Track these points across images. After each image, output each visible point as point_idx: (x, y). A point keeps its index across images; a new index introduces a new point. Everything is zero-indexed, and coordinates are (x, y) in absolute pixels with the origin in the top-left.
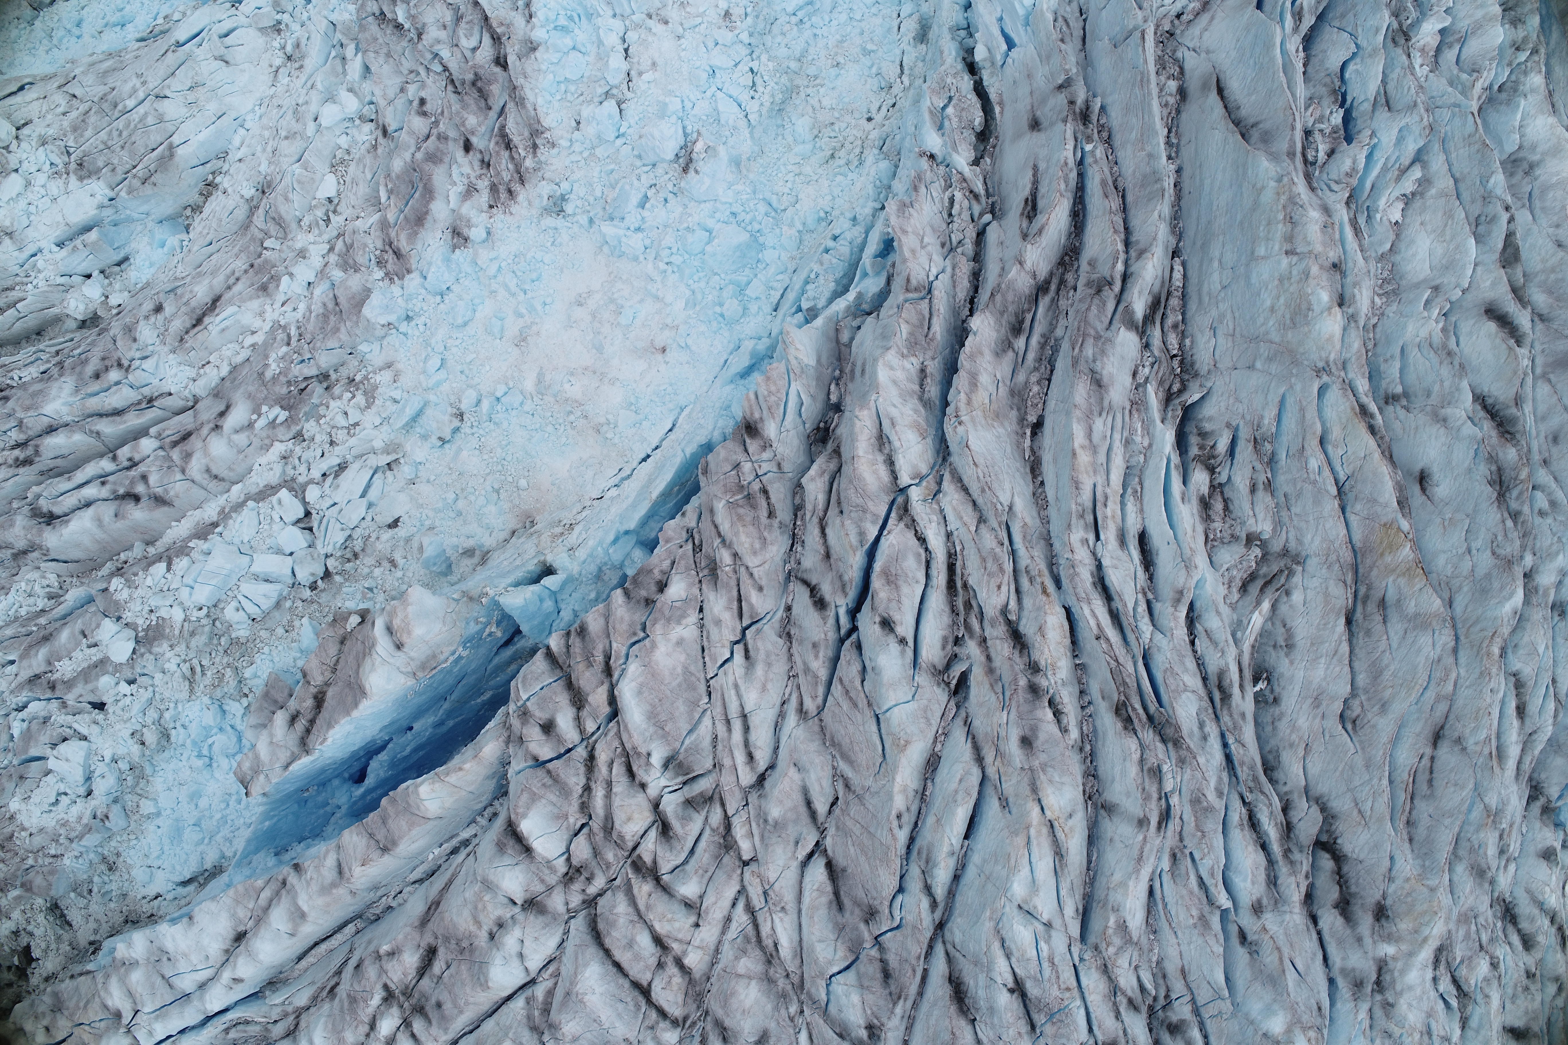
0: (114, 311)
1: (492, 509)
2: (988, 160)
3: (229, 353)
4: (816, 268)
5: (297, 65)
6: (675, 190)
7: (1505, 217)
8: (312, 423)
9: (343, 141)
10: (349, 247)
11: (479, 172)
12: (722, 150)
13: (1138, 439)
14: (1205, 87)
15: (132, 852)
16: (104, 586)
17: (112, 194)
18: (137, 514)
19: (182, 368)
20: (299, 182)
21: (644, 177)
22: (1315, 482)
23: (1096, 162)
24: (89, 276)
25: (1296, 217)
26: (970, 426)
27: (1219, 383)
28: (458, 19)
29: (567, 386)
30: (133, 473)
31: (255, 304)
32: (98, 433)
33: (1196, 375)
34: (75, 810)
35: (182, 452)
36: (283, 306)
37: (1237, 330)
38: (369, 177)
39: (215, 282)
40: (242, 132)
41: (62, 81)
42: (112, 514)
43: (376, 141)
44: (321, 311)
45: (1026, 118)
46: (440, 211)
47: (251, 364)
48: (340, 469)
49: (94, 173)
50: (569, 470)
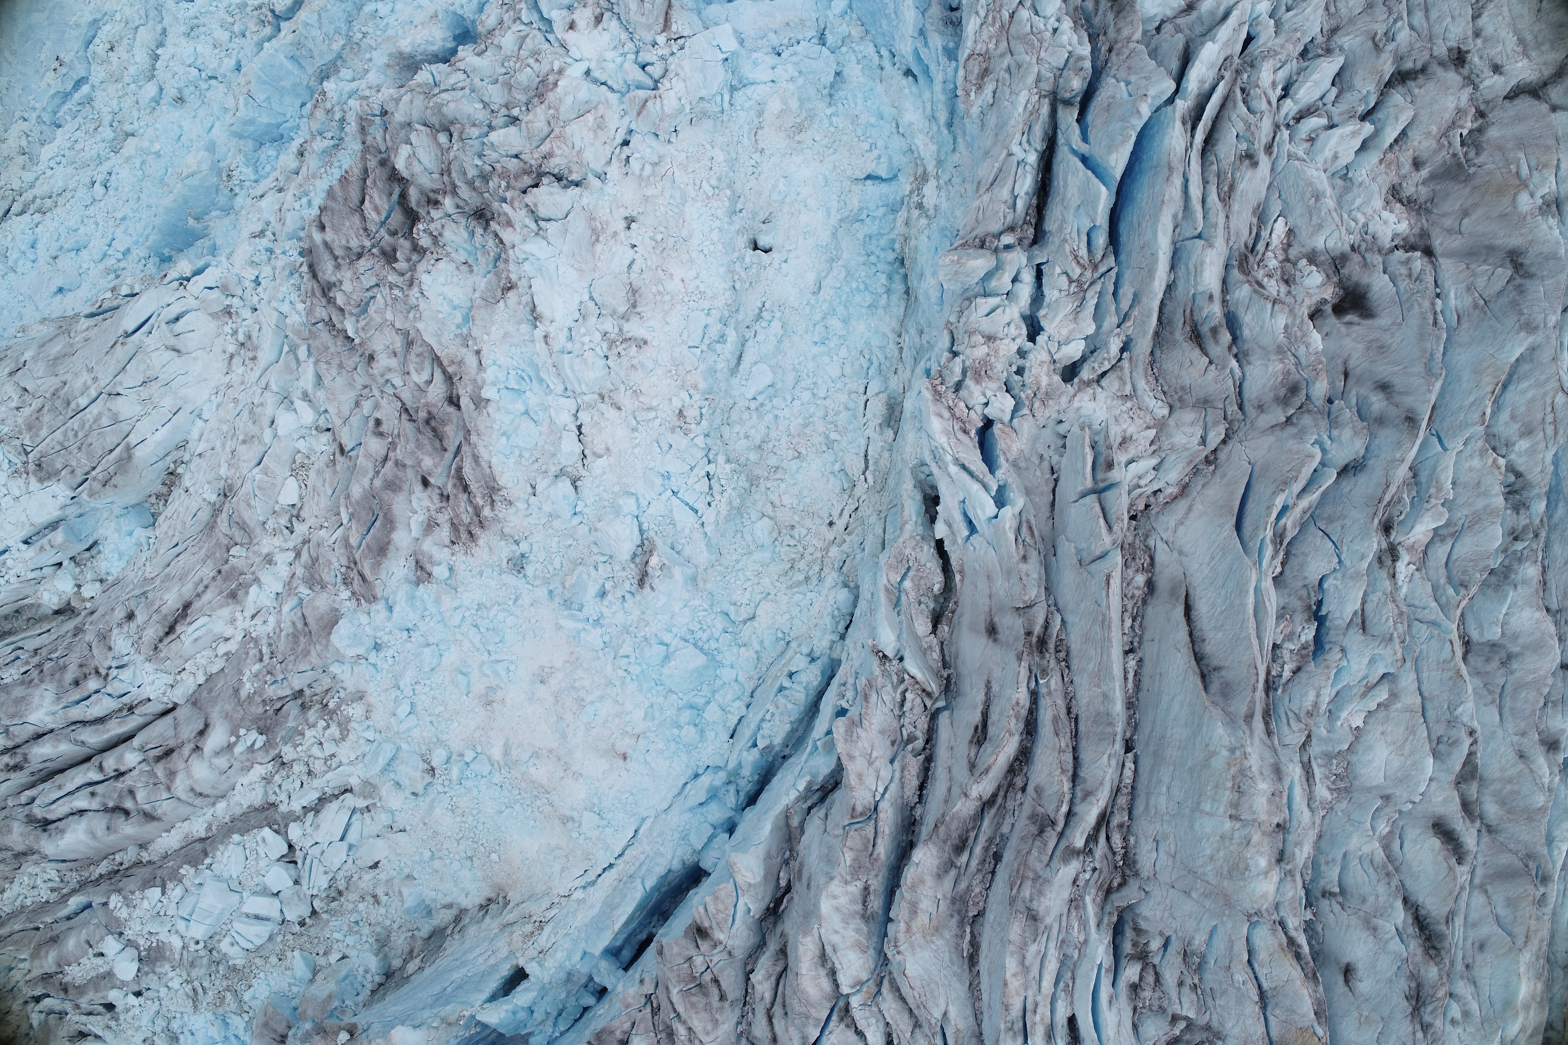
0: (87, 607)
1: (465, 874)
2: (946, 628)
3: (204, 661)
4: (772, 709)
5: (250, 355)
6: (633, 589)
7: (1468, 741)
8: (290, 748)
9: (301, 445)
10: (315, 561)
11: (439, 505)
12: (677, 572)
13: (1075, 934)
14: (1173, 591)
16: (104, 900)
17: (73, 495)
18: (131, 828)
19: (159, 675)
20: (260, 488)
21: (601, 567)
22: (1239, 989)
23: (1050, 693)
24: (59, 566)
25: (1244, 788)
26: (908, 955)
27: (1157, 893)
28: (409, 344)
29: (532, 770)
30: (120, 784)
31: (226, 612)
32: (83, 743)
35: (165, 769)
36: (253, 617)
37: (1178, 856)
38: (330, 492)
39: (184, 589)
40: (200, 423)
41: (12, 366)
42: (104, 825)
43: (334, 455)
44: (291, 630)
45: (983, 618)
46: (402, 541)
47: (226, 676)
48: (319, 805)
49: (54, 475)
50: (538, 852)
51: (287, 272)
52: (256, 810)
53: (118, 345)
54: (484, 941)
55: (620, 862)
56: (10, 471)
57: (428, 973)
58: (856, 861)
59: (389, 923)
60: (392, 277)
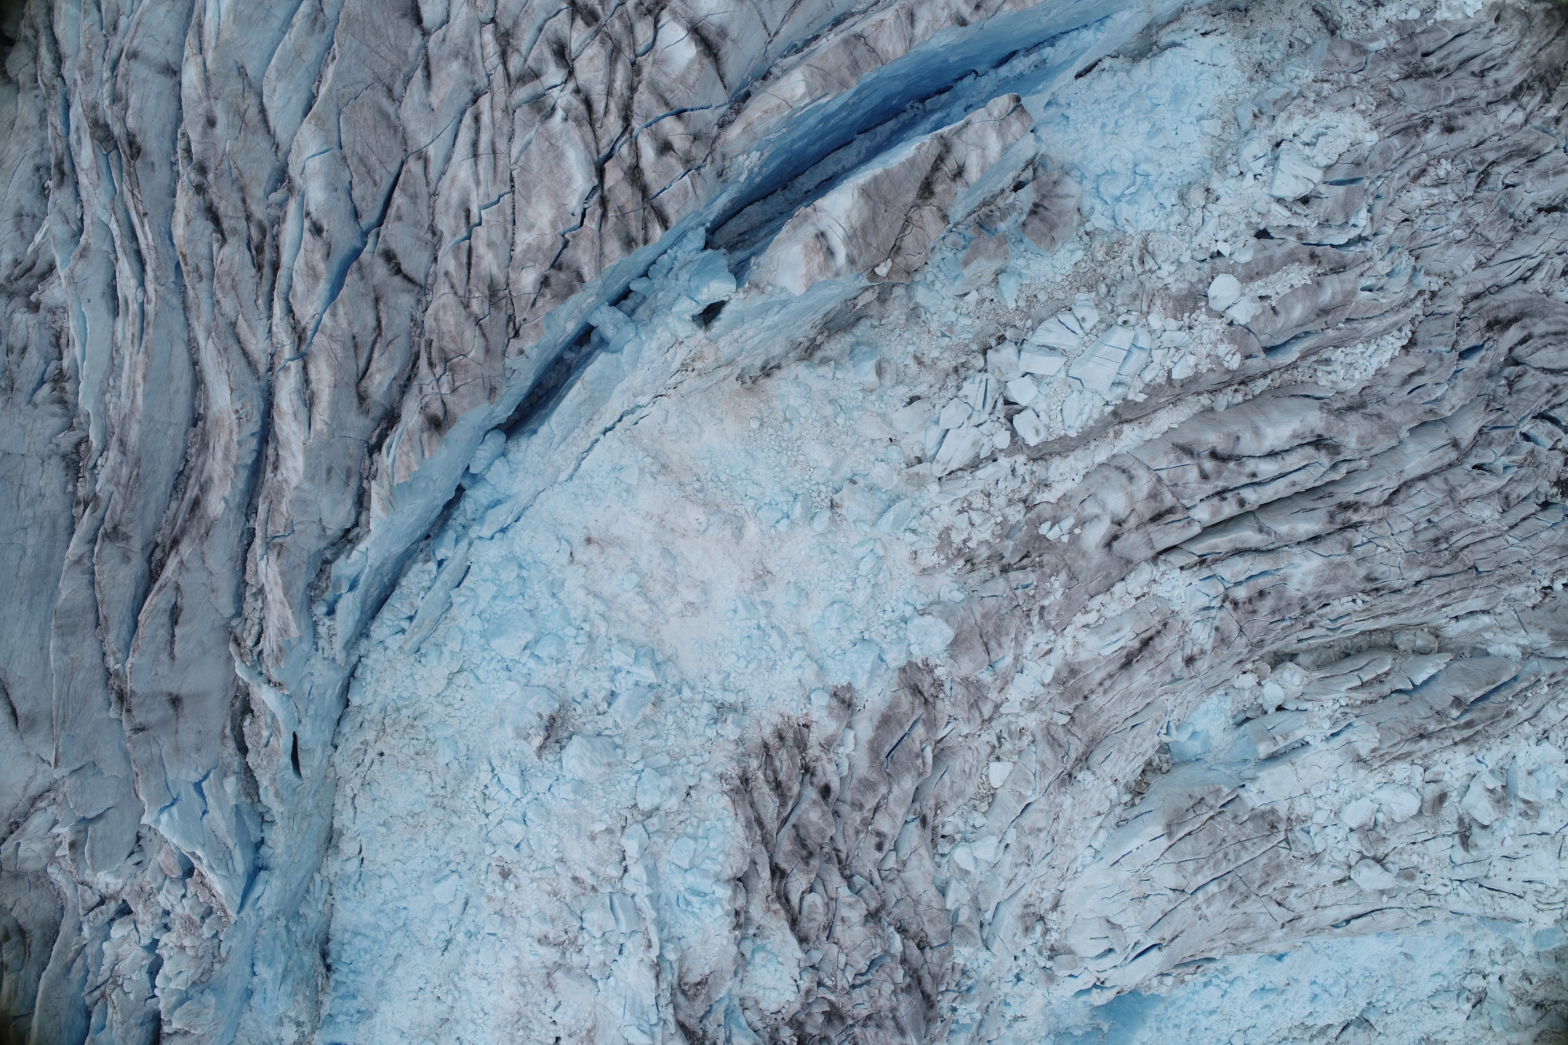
0: (1249, 666)
1: (795, 402)
3: (1114, 606)
5: (1032, 910)
8: (1013, 520)
9: (979, 820)
10: (974, 705)
11: (817, 764)
14: (32, 722)
15: (1234, 82)
16: (1248, 362)
17: (1241, 792)
18: (1213, 439)
19: (1166, 595)
20: (1029, 782)
21: (611, 725)
24: (1280, 708)
27: (40, 446)
28: (829, 928)
29: (704, 519)
30: (1221, 484)
31: (1083, 656)
32: (1261, 531)
34: (1296, 125)
35: (1162, 501)
36: (1050, 651)
37: (16, 489)
38: (946, 776)
39: (1125, 684)
40: (1096, 845)
41: (1297, 924)
42: (1243, 441)
43: (936, 815)
44: (1003, 639)
45: (186, 711)
46: (865, 729)
47: (1087, 592)
48: (975, 465)
49: (1258, 816)
50: (701, 432)
51: (973, 992)
52: (1059, 454)
53: (1168, 937)
54: (755, 348)
55: (593, 438)
56: (1309, 823)
57: (829, 306)
58: (280, 503)
59: (906, 335)
60: (832, 997)
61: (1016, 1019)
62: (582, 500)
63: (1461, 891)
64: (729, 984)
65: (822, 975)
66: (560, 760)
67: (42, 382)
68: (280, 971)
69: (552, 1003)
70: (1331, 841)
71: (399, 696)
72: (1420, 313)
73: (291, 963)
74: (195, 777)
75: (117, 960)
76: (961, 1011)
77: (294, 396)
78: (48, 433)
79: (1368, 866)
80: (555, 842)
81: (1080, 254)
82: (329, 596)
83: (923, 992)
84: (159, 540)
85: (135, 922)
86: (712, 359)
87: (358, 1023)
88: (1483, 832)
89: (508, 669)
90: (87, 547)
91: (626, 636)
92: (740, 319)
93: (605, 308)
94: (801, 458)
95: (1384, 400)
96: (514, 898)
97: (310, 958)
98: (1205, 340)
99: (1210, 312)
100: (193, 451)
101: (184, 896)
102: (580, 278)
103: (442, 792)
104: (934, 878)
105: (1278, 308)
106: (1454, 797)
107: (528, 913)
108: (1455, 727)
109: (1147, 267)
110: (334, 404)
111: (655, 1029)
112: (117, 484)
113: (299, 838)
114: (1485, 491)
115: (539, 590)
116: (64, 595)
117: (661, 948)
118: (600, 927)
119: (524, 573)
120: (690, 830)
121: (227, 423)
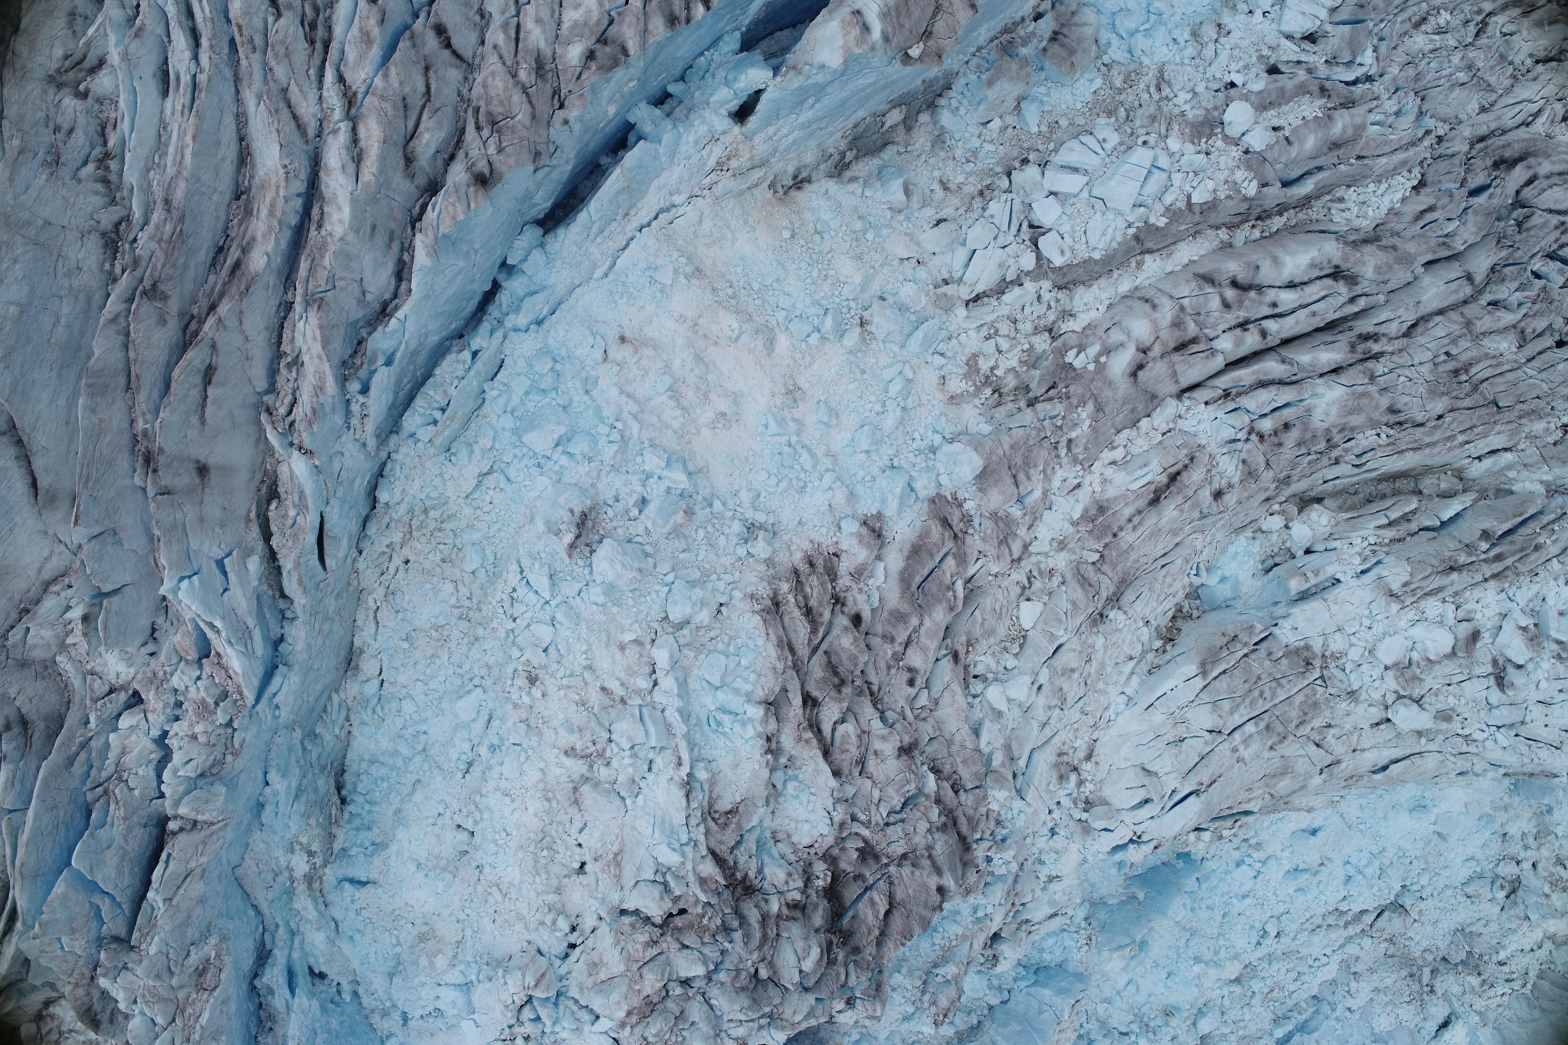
0: (1276, 506)
1: (825, 216)
2: (267, 467)
3: (1140, 442)
5: (1065, 759)
8: (1039, 349)
9: (1011, 662)
10: (1004, 542)
11: (848, 594)
12: (542, 528)
13: (158, 178)
16: (1265, 190)
17: (1274, 630)
18: (1233, 267)
19: (1192, 430)
20: (1060, 621)
21: (643, 532)
24: (1307, 551)
26: (277, 164)
27: (81, 220)
28: (862, 763)
29: (736, 327)
30: (1242, 314)
31: (1111, 492)
32: (1283, 361)
33: (103, 234)
35: (1185, 330)
36: (1078, 486)
37: (54, 258)
38: (977, 613)
39: (1154, 520)
40: (1129, 691)
41: (1335, 770)
42: (1263, 270)
43: (968, 652)
44: (1032, 471)
45: (213, 482)
46: (895, 560)
47: (1113, 426)
48: (1002, 288)
49: (1292, 653)
50: (734, 240)
51: (1008, 841)
52: (1083, 283)
53: (1207, 782)
54: (788, 150)
55: (629, 235)
56: (1344, 660)
57: (861, 114)
58: (323, 257)
59: (932, 161)
60: (865, 832)
61: (1051, 879)
62: (617, 298)
63: (1499, 736)
64: (761, 810)
65: (856, 810)
66: (590, 565)
67: (85, 163)
68: (294, 785)
69: (578, 824)
70: (1367, 679)
71: (428, 497)
72: (1428, 155)
73: (305, 782)
74: (218, 553)
75: (124, 752)
76: (996, 861)
77: (343, 152)
78: (89, 209)
79: (1406, 705)
80: (585, 647)
81: (1099, 82)
82: (363, 373)
83: (959, 833)
84: (195, 311)
85: (145, 712)
86: (747, 156)
87: (372, 855)
88: (1518, 672)
89: (539, 465)
90: (124, 306)
91: (657, 442)
92: (775, 115)
93: (643, 105)
94: (831, 272)
95: (1398, 234)
96: (540, 706)
97: (325, 784)
98: (1222, 166)
99: (1226, 138)
100: (235, 221)
101: (199, 678)
102: (625, 51)
103: (467, 603)
104: (966, 717)
105: (1291, 138)
106: (1486, 637)
107: (555, 723)
108: (1485, 560)
109: (1164, 94)
110: (383, 158)
111: (686, 848)
112: (159, 242)
113: (320, 641)
114: (1501, 325)
115: (573, 387)
116: (97, 352)
117: (692, 767)
118: (630, 739)
119: (558, 367)
120: (721, 646)
121: (273, 182)
